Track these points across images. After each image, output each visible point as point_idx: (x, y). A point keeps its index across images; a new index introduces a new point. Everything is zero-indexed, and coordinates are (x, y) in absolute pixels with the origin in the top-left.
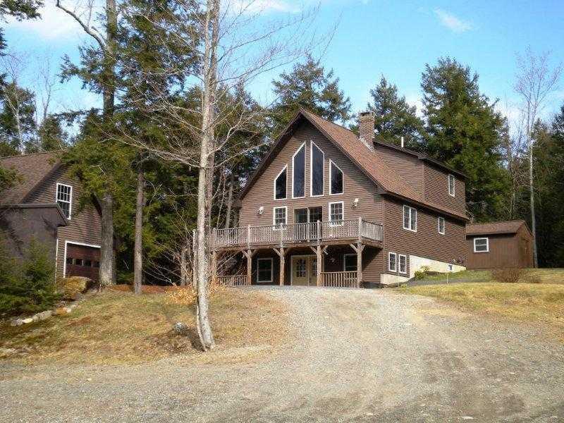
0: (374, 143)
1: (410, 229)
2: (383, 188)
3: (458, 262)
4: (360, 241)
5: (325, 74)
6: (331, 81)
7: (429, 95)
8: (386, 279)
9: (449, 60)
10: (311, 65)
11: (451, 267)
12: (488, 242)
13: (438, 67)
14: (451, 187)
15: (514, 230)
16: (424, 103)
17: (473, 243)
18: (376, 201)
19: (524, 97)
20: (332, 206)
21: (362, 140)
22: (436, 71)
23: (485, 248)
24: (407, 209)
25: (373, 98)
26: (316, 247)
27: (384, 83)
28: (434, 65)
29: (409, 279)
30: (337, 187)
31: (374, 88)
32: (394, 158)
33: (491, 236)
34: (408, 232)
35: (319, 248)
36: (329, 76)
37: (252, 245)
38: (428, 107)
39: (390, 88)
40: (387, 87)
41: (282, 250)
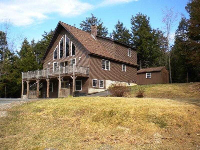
0: (96, 36)
1: (106, 69)
2: (88, 51)
3: (133, 82)
4: (74, 74)
5: (98, 20)
6: (100, 23)
7: (133, 26)
8: (91, 91)
9: (140, 14)
10: (93, 17)
11: (130, 84)
12: (151, 74)
13: (136, 16)
14: (130, 53)
15: (160, 70)
16: (132, 28)
17: (146, 75)
18: (87, 57)
19: (166, 24)
20: (72, 60)
21: (92, 36)
22: (136, 18)
23: (150, 76)
24: (104, 61)
25: (115, 28)
26: (59, 78)
27: (119, 22)
28: (135, 16)
29: (105, 90)
30: (74, 53)
31: (116, 25)
32: (105, 42)
33: (152, 72)
34: (105, 70)
35: (60, 78)
36: (99, 21)
37: (40, 77)
38: (133, 30)
39: (121, 24)
40: (120, 24)
41: (48, 79)
